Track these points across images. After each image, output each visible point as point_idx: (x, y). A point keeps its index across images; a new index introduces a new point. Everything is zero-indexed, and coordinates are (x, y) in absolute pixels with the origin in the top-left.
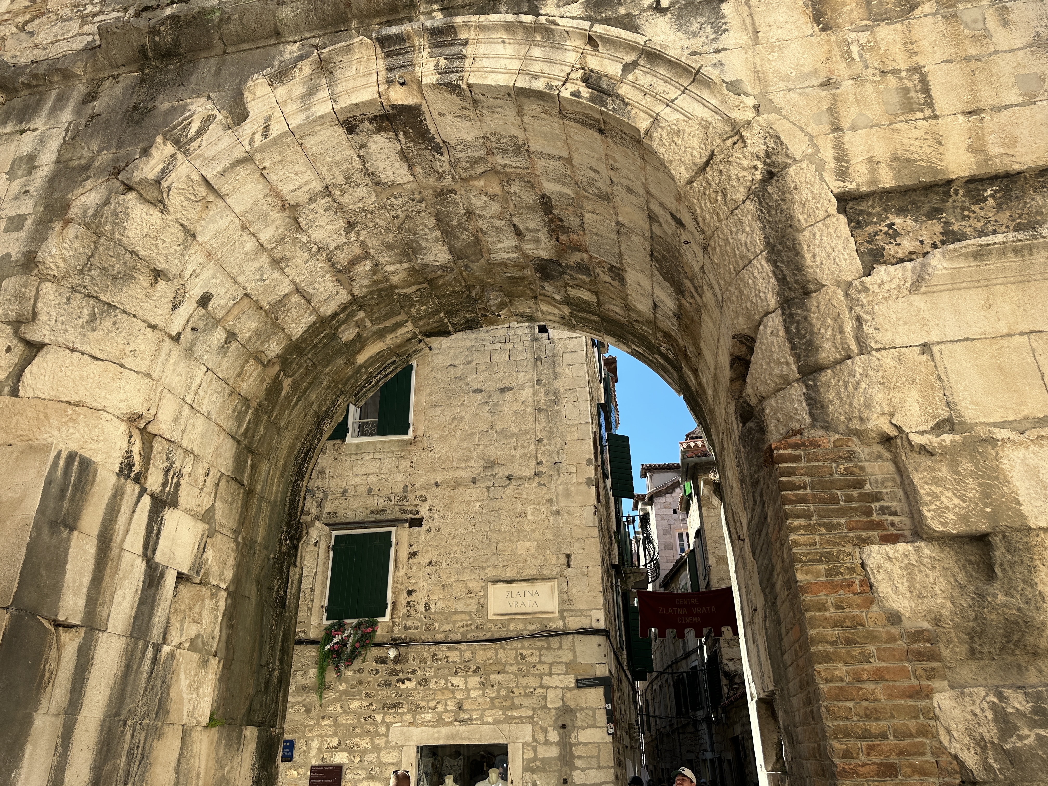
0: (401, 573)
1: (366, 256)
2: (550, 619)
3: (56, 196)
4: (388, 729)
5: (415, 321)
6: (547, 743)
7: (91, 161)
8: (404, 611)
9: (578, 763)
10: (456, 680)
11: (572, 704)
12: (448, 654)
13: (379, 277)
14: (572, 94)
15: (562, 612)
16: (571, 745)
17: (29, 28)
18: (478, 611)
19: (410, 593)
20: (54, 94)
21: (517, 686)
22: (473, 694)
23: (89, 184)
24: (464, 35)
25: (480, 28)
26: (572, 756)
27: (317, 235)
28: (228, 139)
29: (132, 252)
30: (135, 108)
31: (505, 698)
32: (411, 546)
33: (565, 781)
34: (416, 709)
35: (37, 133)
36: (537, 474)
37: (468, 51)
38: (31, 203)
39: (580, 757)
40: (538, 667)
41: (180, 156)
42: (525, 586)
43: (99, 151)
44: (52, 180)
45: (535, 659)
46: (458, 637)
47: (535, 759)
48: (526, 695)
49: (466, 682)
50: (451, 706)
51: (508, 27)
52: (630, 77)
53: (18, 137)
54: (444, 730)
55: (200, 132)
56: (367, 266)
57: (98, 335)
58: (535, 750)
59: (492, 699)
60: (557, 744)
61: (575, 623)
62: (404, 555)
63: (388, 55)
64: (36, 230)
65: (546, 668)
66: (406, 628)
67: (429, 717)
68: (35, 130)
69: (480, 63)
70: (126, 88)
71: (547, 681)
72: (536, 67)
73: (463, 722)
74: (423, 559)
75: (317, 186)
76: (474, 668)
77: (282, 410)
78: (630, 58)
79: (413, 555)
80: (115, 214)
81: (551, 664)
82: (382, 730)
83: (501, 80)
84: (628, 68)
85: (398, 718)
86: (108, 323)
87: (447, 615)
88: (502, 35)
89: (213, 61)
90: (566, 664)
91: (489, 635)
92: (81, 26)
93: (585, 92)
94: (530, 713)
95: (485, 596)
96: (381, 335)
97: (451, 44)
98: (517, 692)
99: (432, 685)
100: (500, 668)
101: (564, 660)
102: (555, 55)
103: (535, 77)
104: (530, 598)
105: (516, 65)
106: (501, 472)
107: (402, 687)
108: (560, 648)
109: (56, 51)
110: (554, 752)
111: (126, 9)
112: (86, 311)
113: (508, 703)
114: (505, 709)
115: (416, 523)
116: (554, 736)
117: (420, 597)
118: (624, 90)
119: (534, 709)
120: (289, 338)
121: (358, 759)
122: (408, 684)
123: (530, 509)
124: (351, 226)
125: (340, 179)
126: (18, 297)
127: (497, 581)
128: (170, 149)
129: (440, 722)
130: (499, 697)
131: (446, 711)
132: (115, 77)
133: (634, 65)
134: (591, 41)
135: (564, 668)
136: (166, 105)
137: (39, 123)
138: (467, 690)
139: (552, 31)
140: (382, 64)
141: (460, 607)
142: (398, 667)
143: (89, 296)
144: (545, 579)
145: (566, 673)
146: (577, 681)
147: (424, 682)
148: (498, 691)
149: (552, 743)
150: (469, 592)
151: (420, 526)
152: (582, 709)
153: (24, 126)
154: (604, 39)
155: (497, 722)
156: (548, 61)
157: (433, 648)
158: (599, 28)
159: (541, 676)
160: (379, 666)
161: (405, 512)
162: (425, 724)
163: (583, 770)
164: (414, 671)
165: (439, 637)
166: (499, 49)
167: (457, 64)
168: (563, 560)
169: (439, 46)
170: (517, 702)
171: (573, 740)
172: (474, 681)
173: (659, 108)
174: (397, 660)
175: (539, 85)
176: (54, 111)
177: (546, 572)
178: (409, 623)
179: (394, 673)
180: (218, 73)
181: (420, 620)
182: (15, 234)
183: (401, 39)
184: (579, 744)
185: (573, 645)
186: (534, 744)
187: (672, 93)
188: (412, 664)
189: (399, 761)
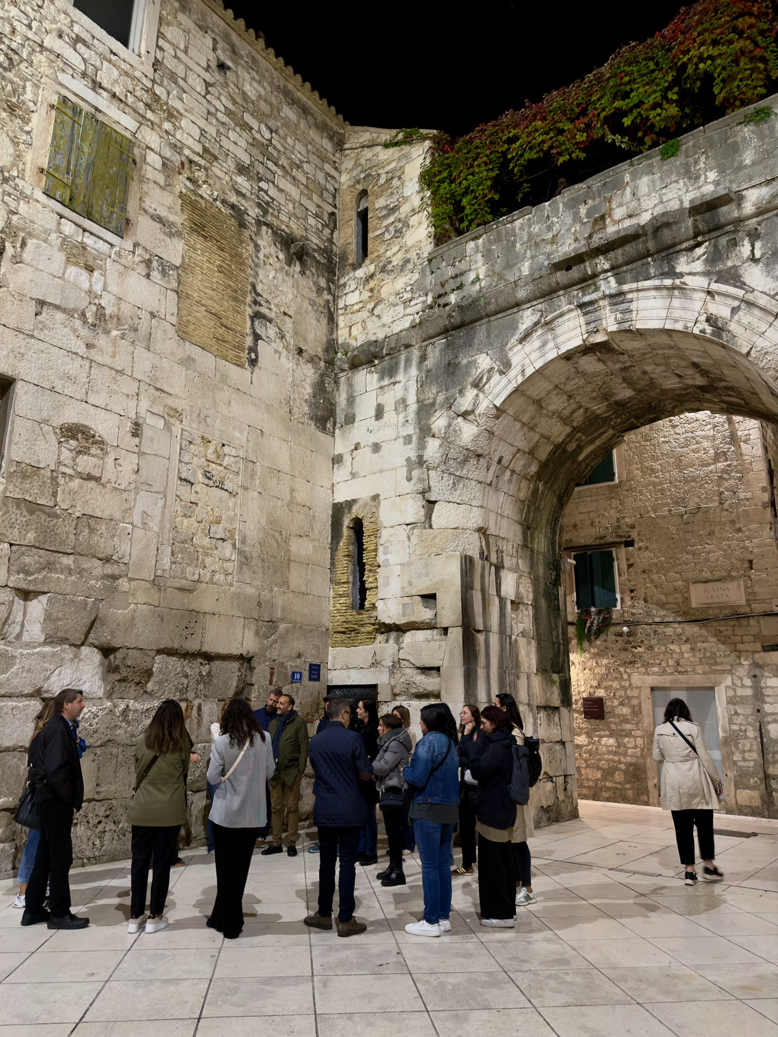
0: (623, 578)
1: (580, 407)
2: (739, 606)
3: (423, 422)
4: (629, 676)
5: (613, 428)
6: (743, 686)
7: (435, 399)
8: (630, 603)
9: (768, 699)
10: (672, 647)
11: (761, 662)
12: (665, 630)
13: (588, 414)
14: (701, 331)
15: (748, 601)
16: (762, 688)
17: (376, 312)
18: (683, 602)
19: (632, 591)
20: (403, 357)
21: (718, 650)
22: (686, 655)
23: (438, 414)
24: (629, 296)
25: (638, 290)
26: (763, 695)
27: (552, 408)
28: (504, 380)
29: (467, 449)
30: (449, 364)
31: (710, 658)
32: (628, 560)
33: (758, 711)
34: (647, 665)
35: (402, 384)
36: (720, 502)
37: (633, 306)
38: (412, 427)
39: (768, 696)
40: (732, 638)
41: (481, 395)
42: (718, 584)
43: (438, 393)
44: (419, 413)
45: (730, 633)
46: (670, 619)
47: (735, 696)
48: (725, 656)
49: (680, 648)
50: (671, 662)
51: (657, 288)
52: (736, 317)
53: (392, 386)
54: (669, 678)
55: (488, 380)
56: (582, 411)
57: (458, 492)
58: (734, 690)
59: (700, 659)
60: (751, 687)
61: (758, 608)
62: (624, 566)
63: (585, 314)
64: (419, 443)
65: (739, 638)
66: (633, 614)
67: (656, 669)
68: (399, 382)
69: (641, 314)
70: (441, 351)
71: (740, 647)
72: (677, 314)
73: (680, 672)
74: (638, 569)
75: (551, 387)
76: (684, 639)
77: (541, 500)
78: (736, 303)
79: (630, 566)
80: (455, 431)
81: (742, 636)
82: (625, 676)
83: (656, 325)
84: (734, 311)
85: (635, 670)
86: (461, 486)
87: (661, 605)
88: (653, 293)
89: (484, 327)
90: (754, 636)
91: (694, 618)
92: (405, 308)
93: (709, 329)
94: (729, 668)
95: (688, 591)
96: (592, 441)
97: (622, 303)
98: (718, 654)
99: (656, 650)
100: (703, 639)
101: (752, 633)
102: (687, 304)
103: (676, 321)
104: (722, 592)
105: (663, 313)
106: (691, 502)
107: (636, 651)
108: (749, 625)
109: (396, 328)
110: (749, 692)
111: (426, 295)
112: (451, 482)
113: (712, 661)
114: (710, 665)
115: (629, 543)
116: (748, 682)
117: (640, 593)
118: (733, 327)
119: (732, 665)
120: (540, 462)
121: (612, 694)
122: (639, 649)
123: (717, 529)
124: (570, 397)
125: (563, 380)
126: (421, 480)
127: (695, 583)
128: (475, 391)
129: (663, 672)
130: (705, 657)
131: (668, 666)
132: (433, 344)
133: (739, 308)
134: (709, 293)
135: (752, 638)
136: (465, 361)
137: (400, 377)
138: (682, 653)
139: (684, 289)
140: (582, 320)
141: (670, 600)
142: (631, 639)
143: (450, 474)
144: (733, 579)
145: (754, 642)
146: (763, 647)
147: (650, 648)
148: (704, 654)
149: (747, 687)
150: (676, 589)
151: (633, 545)
152: (768, 665)
153: (393, 380)
154: (719, 294)
155: (704, 673)
156: (684, 309)
157: (653, 627)
158: (715, 287)
159: (735, 644)
160: (618, 638)
161: (620, 537)
162: (654, 674)
163: (771, 704)
164: (642, 642)
165: (657, 620)
166: (652, 303)
167: (627, 316)
168: (746, 565)
169: (615, 304)
170: (718, 660)
171: (762, 685)
172: (686, 647)
173: (755, 338)
174: (630, 634)
175: (679, 326)
176: (407, 368)
177: (733, 574)
178: (634, 611)
179: (628, 642)
180: (488, 336)
181: (642, 608)
182: (410, 446)
183: (591, 303)
184: (768, 687)
185: (758, 622)
186: (734, 687)
187: (763, 327)
188: (640, 637)
189: (638, 697)
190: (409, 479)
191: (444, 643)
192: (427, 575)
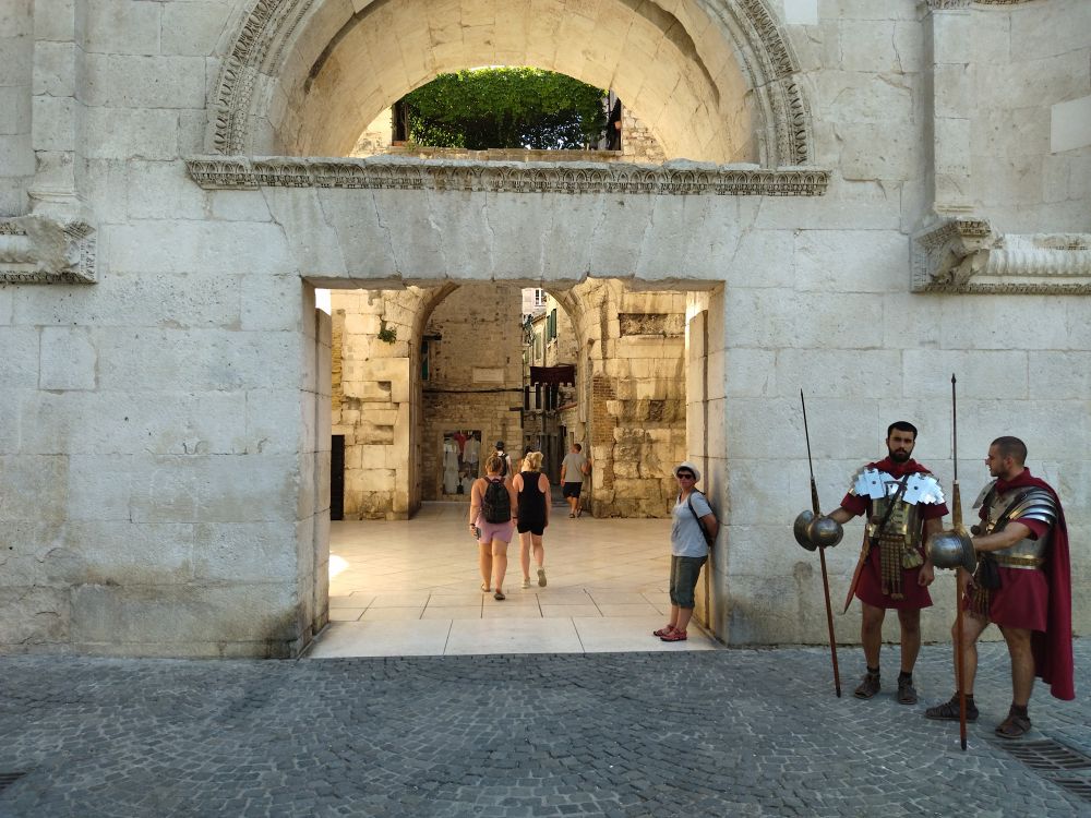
0: (432, 361)
2: (500, 384)
6: (497, 430)
10: (461, 406)
11: (508, 417)
12: (456, 396)
15: (505, 381)
16: (506, 431)
18: (469, 379)
19: (437, 369)
21: (485, 409)
22: (467, 412)
31: (480, 414)
32: (436, 348)
34: (443, 417)
36: (497, 320)
40: (494, 402)
42: (489, 370)
45: (493, 400)
46: (459, 389)
47: (492, 437)
48: (489, 413)
49: (464, 407)
50: (458, 416)
58: (492, 433)
59: (475, 414)
60: (501, 431)
61: (510, 386)
62: (433, 353)
65: (498, 403)
66: (437, 384)
67: (448, 420)
71: (497, 408)
73: (463, 422)
74: (442, 355)
76: (467, 402)
81: (500, 402)
82: (428, 425)
85: (436, 421)
87: (455, 380)
90: (506, 402)
91: (473, 390)
95: (472, 373)
98: (485, 412)
99: (449, 408)
100: (479, 403)
101: (505, 400)
104: (491, 375)
106: (479, 317)
107: (436, 408)
108: (504, 396)
110: (500, 434)
113: (482, 415)
114: (480, 417)
115: (439, 338)
116: (500, 428)
117: (442, 372)
119: (492, 418)
122: (438, 407)
123: (492, 336)
127: (477, 368)
129: (453, 422)
130: (477, 413)
131: (456, 418)
138: (465, 410)
141: (461, 377)
142: (434, 401)
144: (498, 368)
145: (506, 405)
146: (510, 408)
147: (446, 406)
148: (477, 411)
149: (499, 430)
150: (465, 371)
151: (440, 340)
152: (511, 419)
155: (477, 422)
157: (449, 394)
159: (495, 406)
160: (425, 400)
161: (433, 332)
162: (448, 423)
164: (441, 402)
165: (452, 389)
168: (506, 359)
170: (485, 415)
171: (507, 429)
172: (467, 407)
174: (434, 398)
177: (499, 364)
179: (432, 403)
181: (443, 382)
184: (510, 431)
185: (509, 395)
186: (492, 430)
188: (440, 399)
189: (436, 437)
190: (371, 304)
191: (396, 412)
192: (384, 369)
